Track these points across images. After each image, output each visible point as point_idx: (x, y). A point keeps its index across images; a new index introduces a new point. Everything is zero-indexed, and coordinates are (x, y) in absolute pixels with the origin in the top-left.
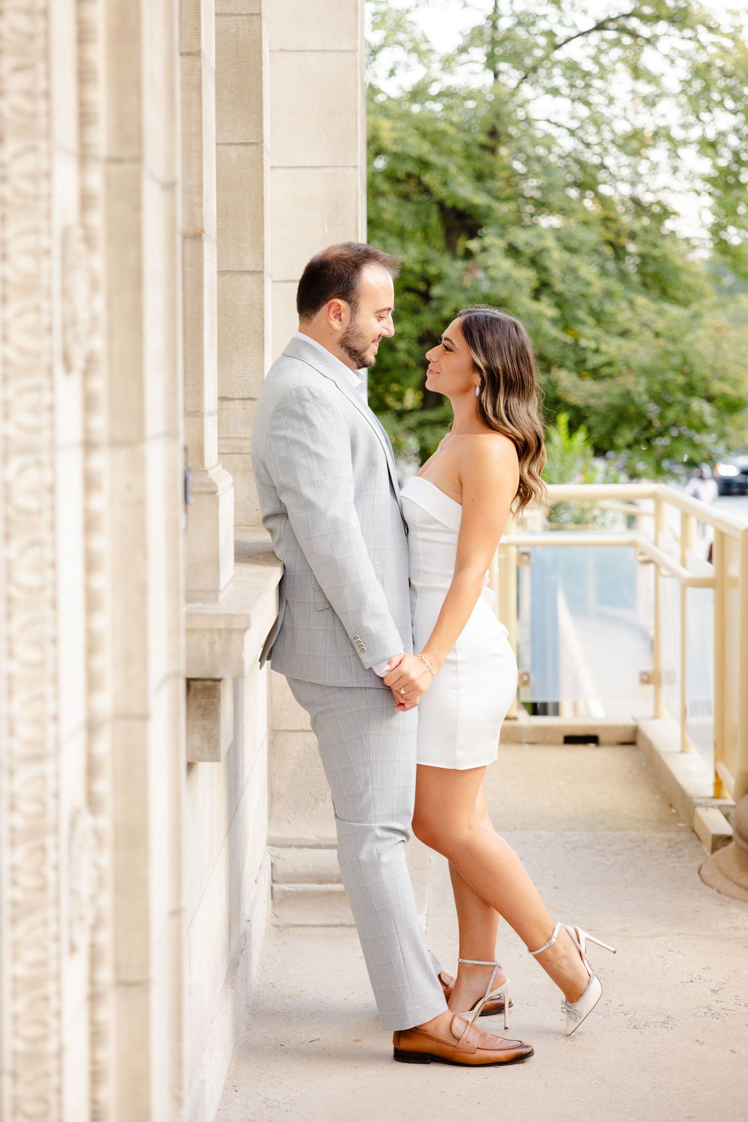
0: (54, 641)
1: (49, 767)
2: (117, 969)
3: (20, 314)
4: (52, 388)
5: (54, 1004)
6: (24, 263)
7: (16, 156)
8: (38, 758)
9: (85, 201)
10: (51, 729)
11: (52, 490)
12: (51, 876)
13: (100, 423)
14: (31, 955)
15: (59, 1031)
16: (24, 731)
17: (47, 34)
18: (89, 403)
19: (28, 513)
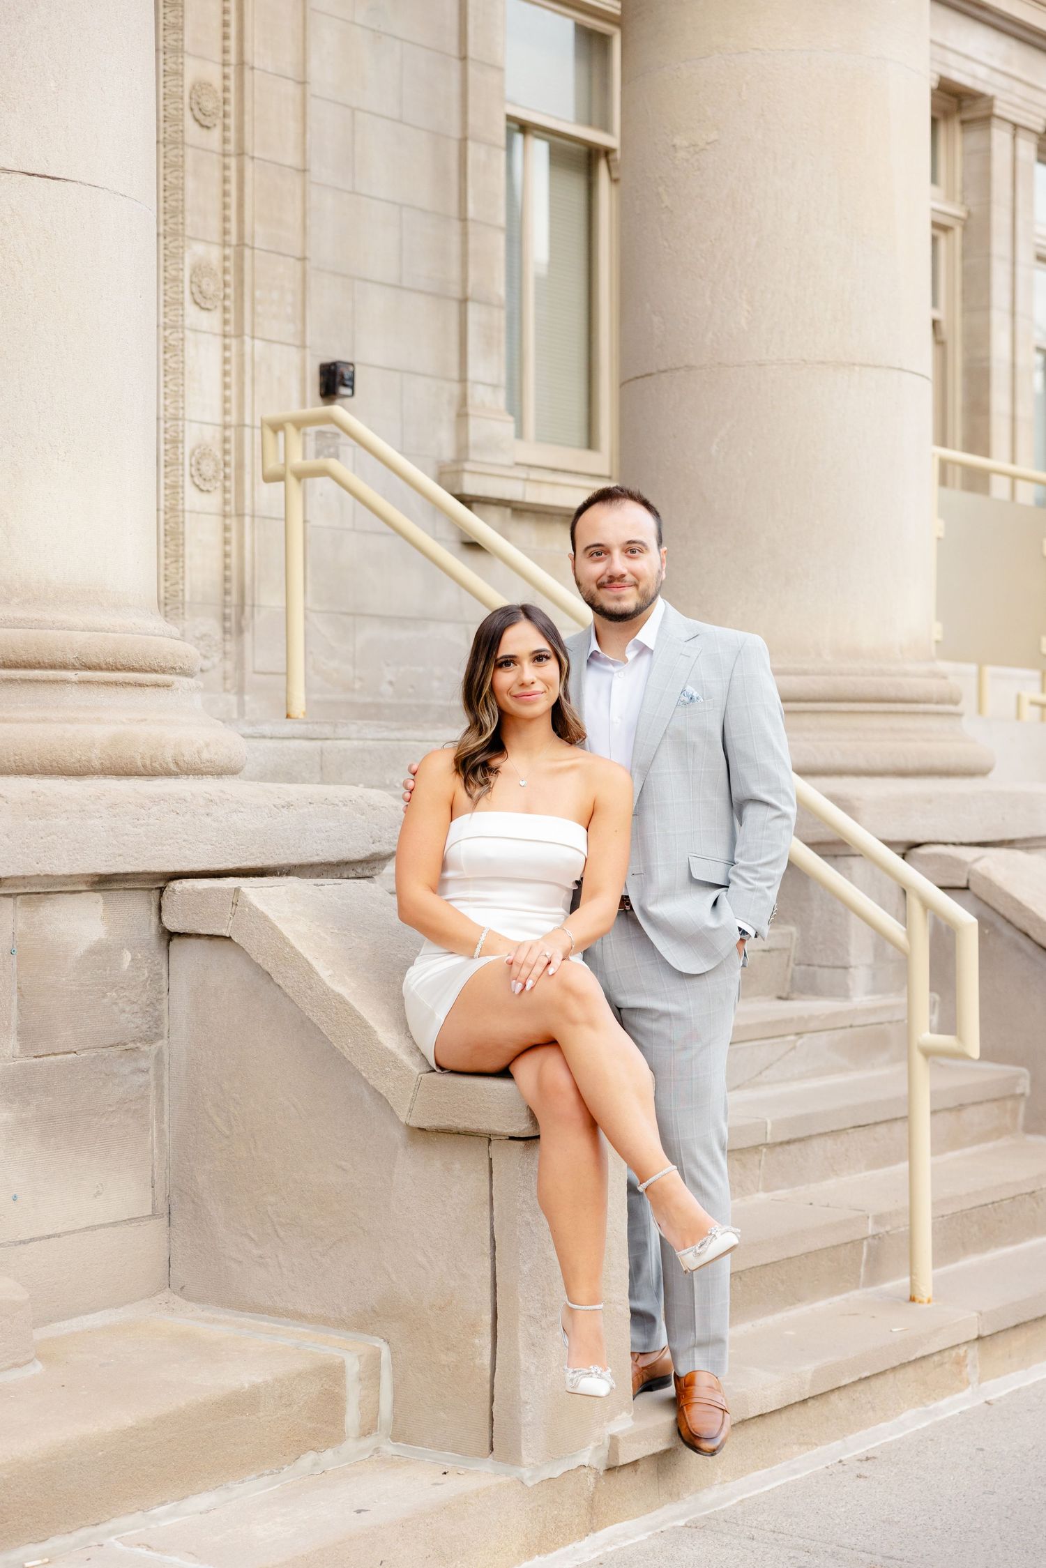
0: (183, 385)
1: (180, 423)
2: (236, 510)
3: (171, 288)
4: (183, 309)
5: (181, 495)
6: (174, 273)
7: (170, 242)
8: (176, 419)
9: (225, 258)
10: (181, 411)
11: (182, 339)
12: (181, 457)
13: (230, 329)
14: (173, 479)
15: (183, 504)
16: (171, 410)
17: (183, 206)
18: (226, 322)
19: (174, 346)
